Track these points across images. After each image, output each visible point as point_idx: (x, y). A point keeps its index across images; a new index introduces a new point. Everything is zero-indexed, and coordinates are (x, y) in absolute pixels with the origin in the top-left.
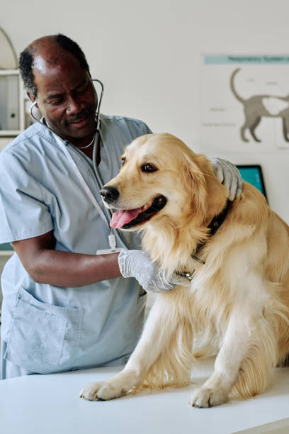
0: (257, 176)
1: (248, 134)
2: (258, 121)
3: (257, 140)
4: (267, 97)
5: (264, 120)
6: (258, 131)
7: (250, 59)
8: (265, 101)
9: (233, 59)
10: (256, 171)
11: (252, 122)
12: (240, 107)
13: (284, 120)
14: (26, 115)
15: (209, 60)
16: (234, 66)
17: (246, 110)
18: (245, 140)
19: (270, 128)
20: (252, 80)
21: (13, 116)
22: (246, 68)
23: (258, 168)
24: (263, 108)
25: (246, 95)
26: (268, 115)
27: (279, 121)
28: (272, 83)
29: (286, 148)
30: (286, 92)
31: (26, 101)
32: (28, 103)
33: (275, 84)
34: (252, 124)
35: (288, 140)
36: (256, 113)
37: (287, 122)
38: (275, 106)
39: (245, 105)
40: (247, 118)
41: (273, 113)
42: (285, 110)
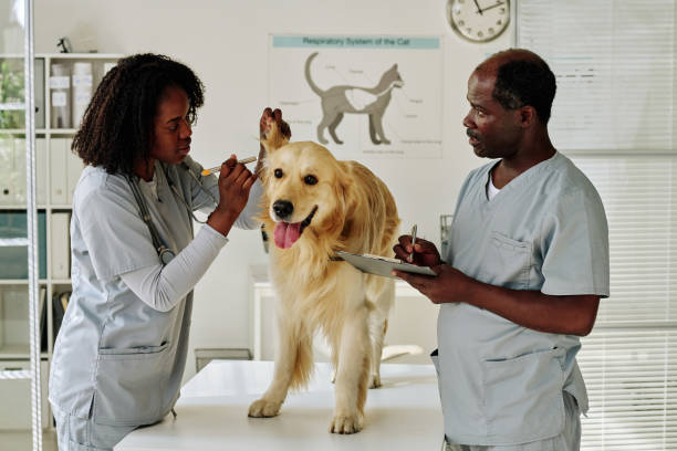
1: (326, 133)
2: (340, 117)
3: (339, 142)
4: (351, 88)
6: (338, 131)
7: (330, 42)
8: (348, 94)
9: (308, 41)
11: (332, 120)
12: (318, 99)
13: (371, 117)
14: (53, 109)
15: (279, 42)
16: (311, 50)
17: (323, 104)
18: (323, 141)
19: (354, 127)
20: (333, 68)
21: (36, 110)
22: (325, 52)
24: (347, 102)
25: (324, 87)
26: (353, 111)
27: (365, 118)
28: (358, 72)
29: (372, 152)
30: (374, 82)
31: (52, 91)
32: (55, 94)
33: (361, 72)
34: (333, 122)
35: (376, 142)
36: (337, 107)
37: (375, 119)
38: (360, 100)
39: (323, 98)
40: (325, 113)
41: (358, 108)
42: (373, 104)
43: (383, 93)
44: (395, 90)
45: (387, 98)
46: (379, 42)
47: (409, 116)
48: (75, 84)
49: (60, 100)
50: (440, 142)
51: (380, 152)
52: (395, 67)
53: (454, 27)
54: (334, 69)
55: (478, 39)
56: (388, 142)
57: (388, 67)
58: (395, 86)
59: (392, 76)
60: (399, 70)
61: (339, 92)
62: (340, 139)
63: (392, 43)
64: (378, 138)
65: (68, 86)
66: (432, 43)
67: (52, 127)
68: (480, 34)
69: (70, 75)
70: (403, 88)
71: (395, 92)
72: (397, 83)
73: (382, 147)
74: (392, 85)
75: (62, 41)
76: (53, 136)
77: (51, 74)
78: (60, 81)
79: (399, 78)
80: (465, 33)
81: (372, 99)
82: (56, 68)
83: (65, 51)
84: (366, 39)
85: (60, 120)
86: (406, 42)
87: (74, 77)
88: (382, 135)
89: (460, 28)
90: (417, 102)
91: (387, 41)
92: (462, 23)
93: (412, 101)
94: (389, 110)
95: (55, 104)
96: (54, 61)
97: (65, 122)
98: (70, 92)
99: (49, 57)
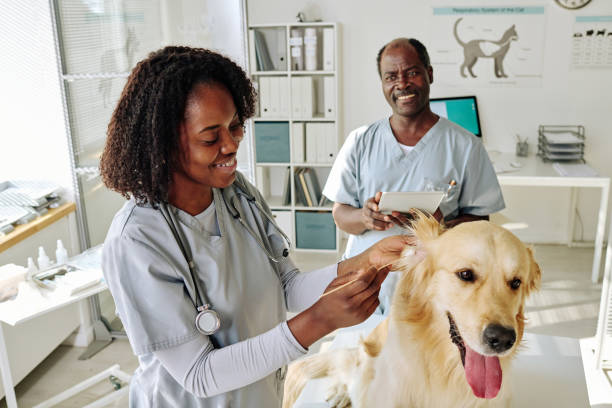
0: (473, 105)
2: (475, 60)
3: (473, 76)
4: (483, 41)
5: (480, 59)
6: (474, 69)
7: (471, 11)
8: (482, 45)
9: (456, 10)
10: (472, 100)
11: (471, 61)
12: (461, 49)
13: (496, 60)
14: (292, 58)
15: (437, 11)
16: (458, 16)
17: (465, 52)
18: (464, 76)
19: (484, 66)
20: (471, 28)
21: (282, 59)
22: (467, 18)
23: (474, 98)
24: (480, 51)
26: (484, 56)
27: (492, 61)
28: (488, 30)
29: (495, 83)
30: (499, 36)
31: (292, 47)
32: (293, 49)
33: (490, 30)
34: (470, 63)
35: (498, 76)
36: (473, 54)
37: (498, 61)
39: (465, 48)
40: (466, 57)
41: (487, 54)
42: (498, 52)
43: (505, 44)
45: (506, 48)
46: (503, 10)
47: (521, 59)
48: (306, 42)
49: (297, 53)
50: (540, 76)
51: (501, 83)
52: (514, 27)
54: (473, 28)
55: (572, 6)
56: (506, 76)
57: (509, 27)
58: (513, 39)
59: (511, 33)
60: (516, 29)
61: (475, 44)
63: (512, 10)
64: (500, 73)
65: (301, 44)
66: (539, 10)
67: (292, 70)
68: (573, 3)
69: (303, 35)
71: (513, 44)
72: (514, 37)
73: (502, 79)
74: (510, 39)
75: (298, 15)
76: (293, 76)
77: (291, 36)
78: (297, 41)
79: (515, 34)
80: (563, 3)
81: (497, 48)
82: (294, 32)
83: (301, 21)
84: (495, 8)
85: (297, 65)
86: (522, 10)
87: (306, 38)
88: (502, 71)
90: (527, 49)
91: (508, 10)
93: (524, 49)
95: (293, 55)
96: (293, 28)
97: (300, 66)
98: (303, 48)
99: (289, 25)
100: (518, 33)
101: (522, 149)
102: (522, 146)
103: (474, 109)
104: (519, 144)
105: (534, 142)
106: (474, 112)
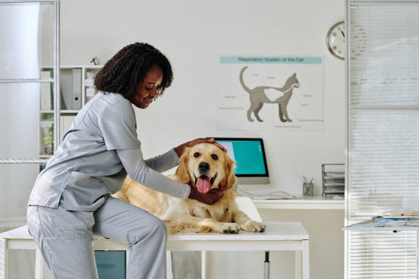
0: (260, 146)
1: (253, 115)
2: (261, 106)
3: (260, 121)
4: (268, 88)
5: (265, 104)
7: (255, 60)
8: (266, 91)
9: (241, 59)
10: (259, 142)
11: (257, 106)
12: (247, 95)
13: (280, 105)
14: (86, 98)
15: (224, 60)
16: (244, 65)
17: (251, 98)
18: (251, 120)
19: (269, 112)
21: (77, 99)
22: (252, 66)
23: (261, 140)
24: (265, 96)
25: (251, 87)
26: (269, 102)
27: (277, 106)
28: (272, 78)
29: (281, 127)
30: (282, 85)
31: (86, 88)
32: (87, 90)
33: (274, 78)
34: (256, 108)
35: (283, 121)
36: (259, 100)
37: (282, 106)
38: (273, 95)
39: (250, 94)
40: (252, 103)
41: (272, 100)
42: (281, 98)
44: (295, 89)
45: (290, 94)
46: (284, 60)
47: (303, 105)
49: (91, 94)
50: (322, 121)
51: (286, 127)
52: (295, 75)
53: (331, 50)
54: (257, 76)
56: (290, 121)
58: (295, 86)
59: (293, 80)
60: (297, 77)
61: (260, 90)
62: (261, 118)
63: (293, 60)
64: (284, 118)
66: (317, 60)
70: (300, 88)
72: (296, 85)
73: (287, 123)
74: (292, 86)
75: (94, 60)
77: (86, 78)
78: (91, 82)
79: (297, 82)
80: (337, 54)
81: (281, 94)
82: (89, 74)
83: (95, 65)
84: (277, 58)
86: (301, 60)
88: (287, 116)
89: (334, 51)
90: (308, 96)
91: (289, 59)
92: (335, 48)
93: (305, 96)
94: (291, 101)
95: (88, 95)
96: (88, 70)
99: (84, 67)
100: (299, 81)
101: (308, 189)
102: (308, 186)
103: (260, 150)
104: (305, 184)
105: (318, 182)
106: (261, 153)
